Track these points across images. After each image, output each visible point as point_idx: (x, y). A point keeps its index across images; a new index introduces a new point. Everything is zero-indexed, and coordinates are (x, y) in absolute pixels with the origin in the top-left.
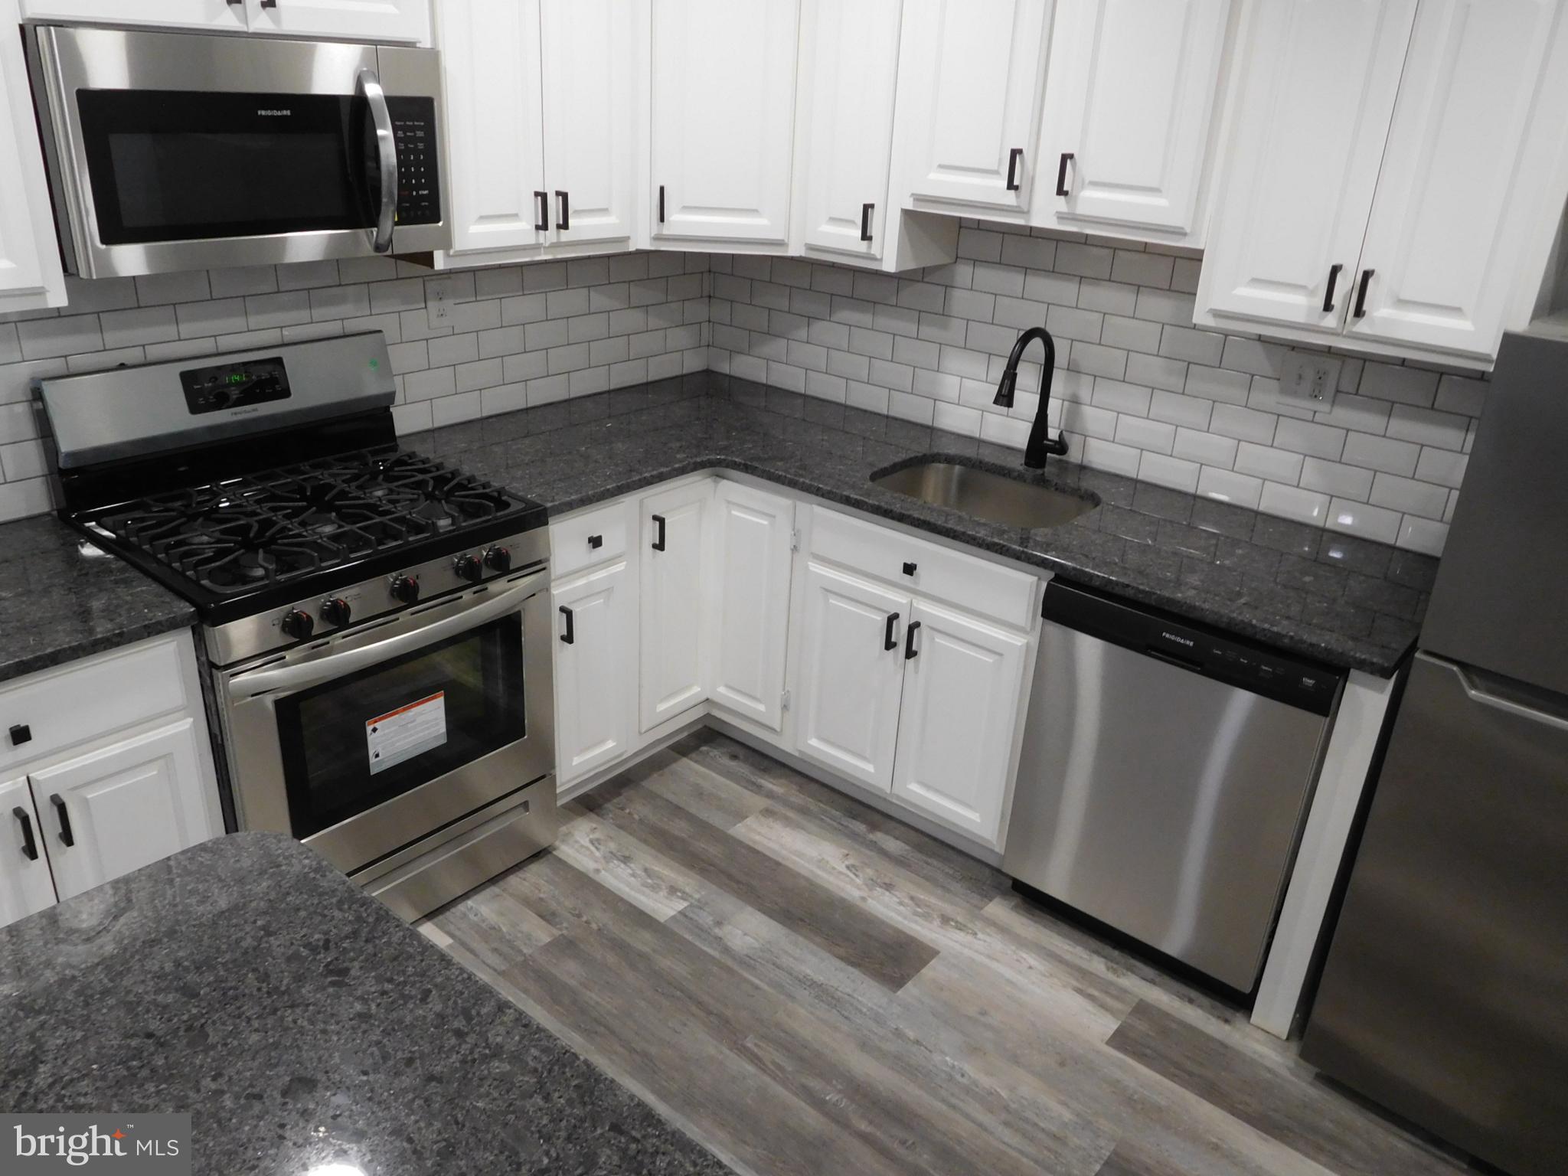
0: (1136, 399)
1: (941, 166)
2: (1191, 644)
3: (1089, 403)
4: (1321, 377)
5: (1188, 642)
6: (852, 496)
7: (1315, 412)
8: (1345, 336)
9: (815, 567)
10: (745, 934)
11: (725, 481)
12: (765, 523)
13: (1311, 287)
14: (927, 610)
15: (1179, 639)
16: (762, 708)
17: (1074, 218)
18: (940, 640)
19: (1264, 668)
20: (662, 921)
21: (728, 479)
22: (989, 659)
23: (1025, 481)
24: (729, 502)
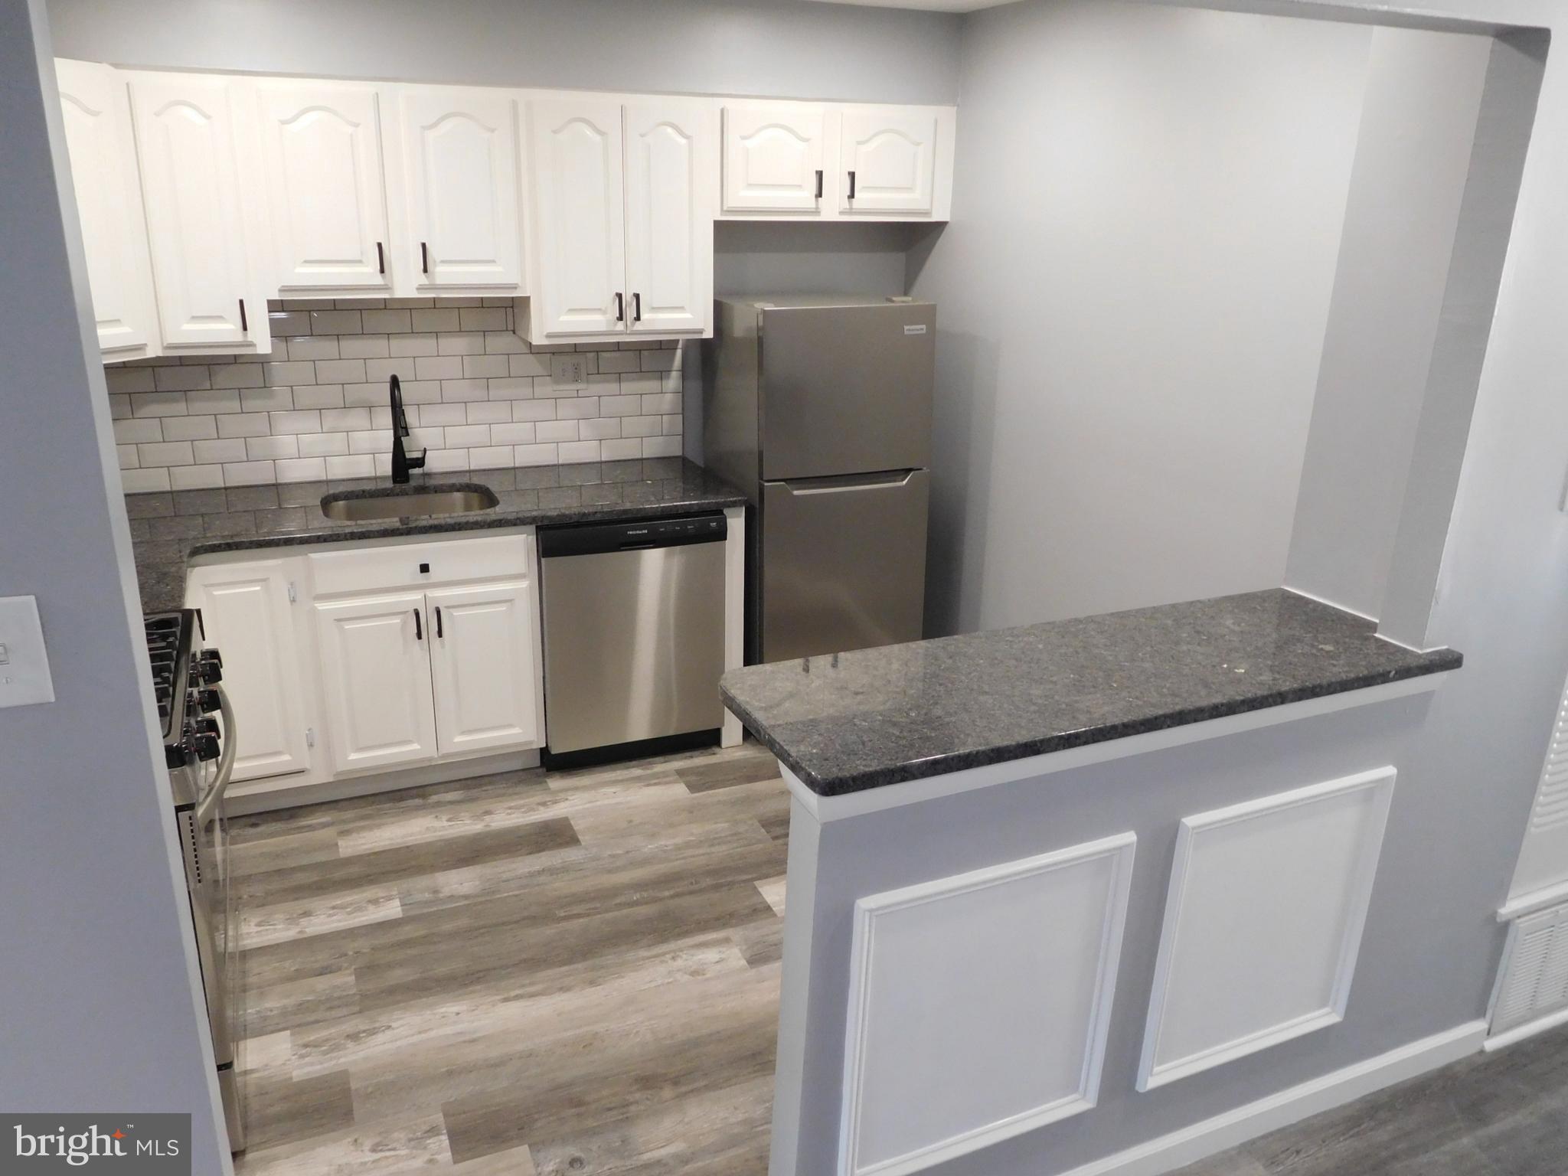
0: (455, 414)
1: (306, 262)
2: (646, 531)
3: (418, 425)
4: (576, 368)
5: (644, 531)
6: (355, 531)
7: (578, 391)
8: (629, 334)
9: (322, 606)
10: (462, 884)
11: (197, 569)
12: (258, 588)
13: (603, 308)
14: (438, 595)
15: (638, 532)
16: (286, 757)
17: (434, 287)
18: (456, 613)
19: (689, 527)
20: (401, 916)
21: (200, 566)
22: (503, 608)
23: (407, 494)
24: (206, 586)
